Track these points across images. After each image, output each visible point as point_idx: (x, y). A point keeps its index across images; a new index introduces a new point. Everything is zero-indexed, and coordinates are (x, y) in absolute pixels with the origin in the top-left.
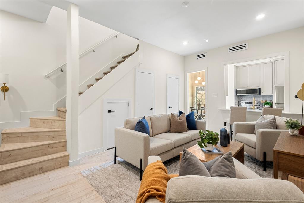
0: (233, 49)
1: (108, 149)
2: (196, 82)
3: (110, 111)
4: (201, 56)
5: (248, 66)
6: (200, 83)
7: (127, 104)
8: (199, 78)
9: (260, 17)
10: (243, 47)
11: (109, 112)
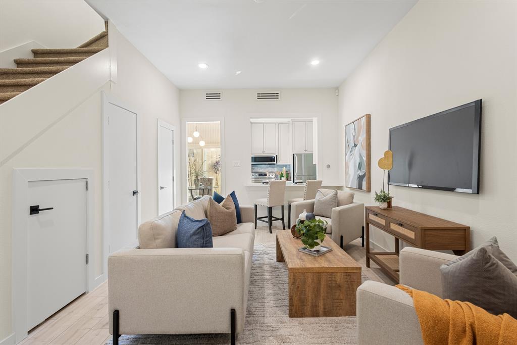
0: (262, 96)
1: (29, 332)
2: (190, 140)
3: (34, 210)
4: (213, 96)
5: (263, 124)
6: (196, 142)
7: (83, 183)
8: (196, 134)
9: (315, 62)
10: (274, 96)
11: (31, 214)
